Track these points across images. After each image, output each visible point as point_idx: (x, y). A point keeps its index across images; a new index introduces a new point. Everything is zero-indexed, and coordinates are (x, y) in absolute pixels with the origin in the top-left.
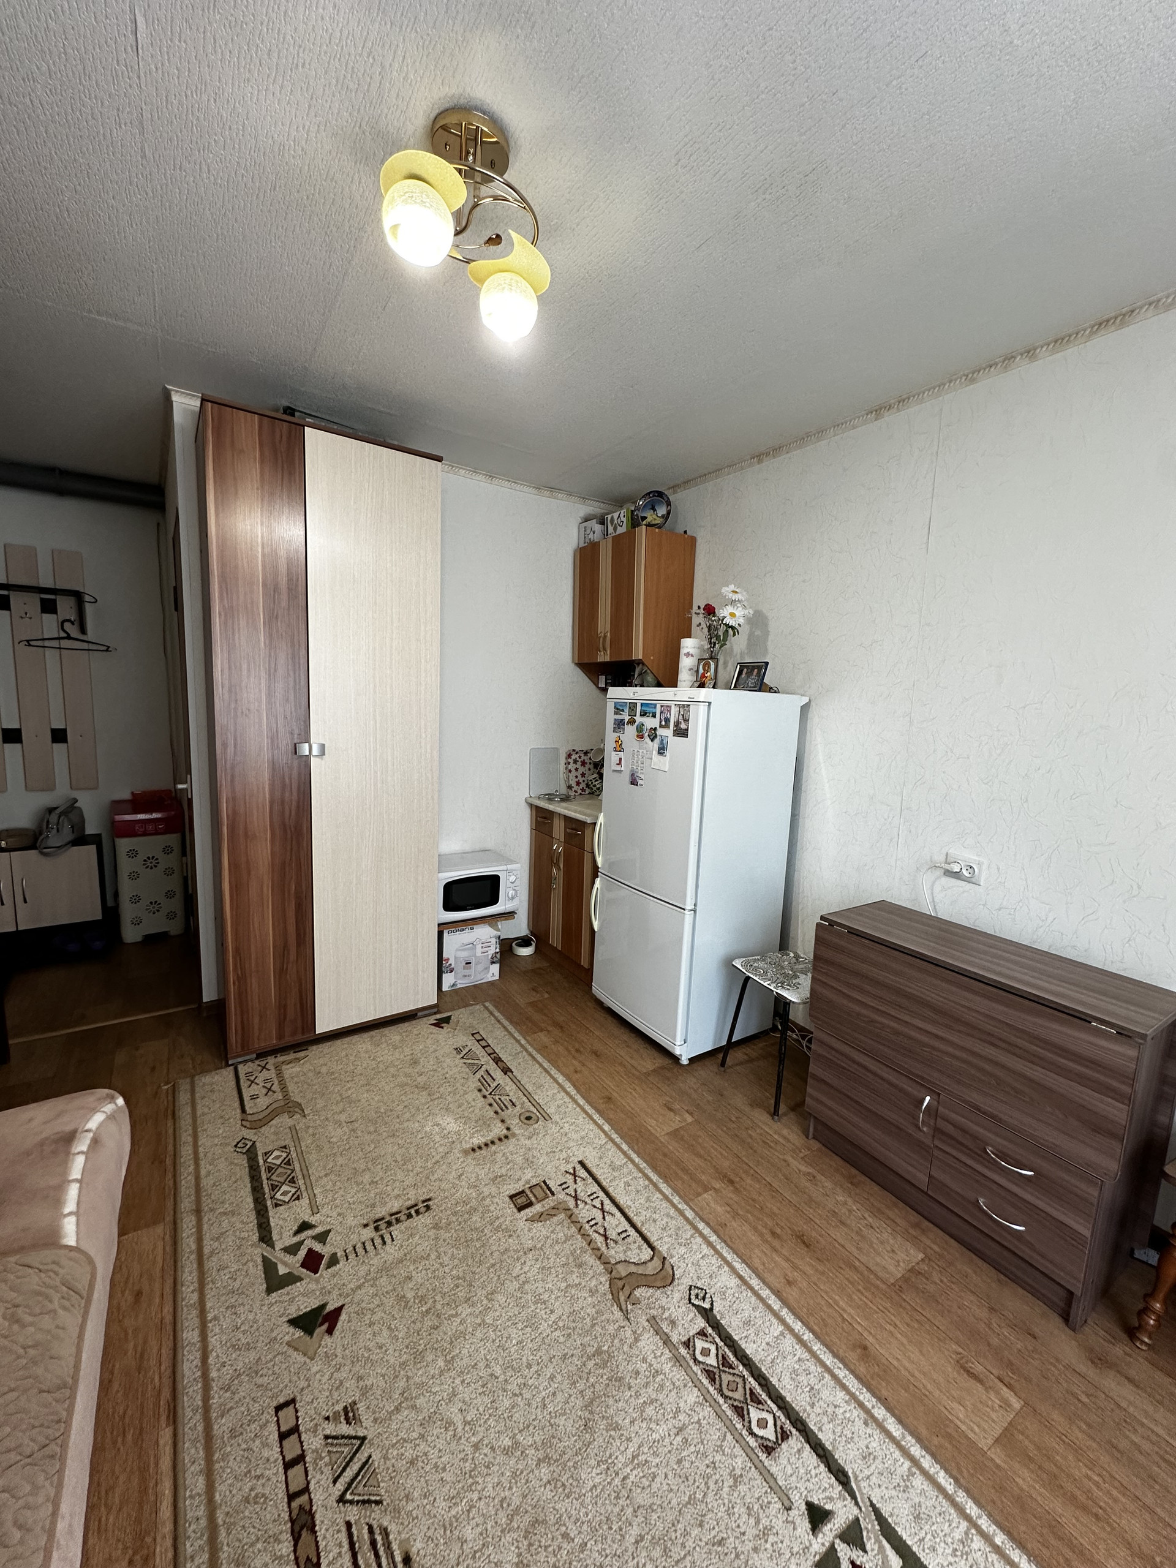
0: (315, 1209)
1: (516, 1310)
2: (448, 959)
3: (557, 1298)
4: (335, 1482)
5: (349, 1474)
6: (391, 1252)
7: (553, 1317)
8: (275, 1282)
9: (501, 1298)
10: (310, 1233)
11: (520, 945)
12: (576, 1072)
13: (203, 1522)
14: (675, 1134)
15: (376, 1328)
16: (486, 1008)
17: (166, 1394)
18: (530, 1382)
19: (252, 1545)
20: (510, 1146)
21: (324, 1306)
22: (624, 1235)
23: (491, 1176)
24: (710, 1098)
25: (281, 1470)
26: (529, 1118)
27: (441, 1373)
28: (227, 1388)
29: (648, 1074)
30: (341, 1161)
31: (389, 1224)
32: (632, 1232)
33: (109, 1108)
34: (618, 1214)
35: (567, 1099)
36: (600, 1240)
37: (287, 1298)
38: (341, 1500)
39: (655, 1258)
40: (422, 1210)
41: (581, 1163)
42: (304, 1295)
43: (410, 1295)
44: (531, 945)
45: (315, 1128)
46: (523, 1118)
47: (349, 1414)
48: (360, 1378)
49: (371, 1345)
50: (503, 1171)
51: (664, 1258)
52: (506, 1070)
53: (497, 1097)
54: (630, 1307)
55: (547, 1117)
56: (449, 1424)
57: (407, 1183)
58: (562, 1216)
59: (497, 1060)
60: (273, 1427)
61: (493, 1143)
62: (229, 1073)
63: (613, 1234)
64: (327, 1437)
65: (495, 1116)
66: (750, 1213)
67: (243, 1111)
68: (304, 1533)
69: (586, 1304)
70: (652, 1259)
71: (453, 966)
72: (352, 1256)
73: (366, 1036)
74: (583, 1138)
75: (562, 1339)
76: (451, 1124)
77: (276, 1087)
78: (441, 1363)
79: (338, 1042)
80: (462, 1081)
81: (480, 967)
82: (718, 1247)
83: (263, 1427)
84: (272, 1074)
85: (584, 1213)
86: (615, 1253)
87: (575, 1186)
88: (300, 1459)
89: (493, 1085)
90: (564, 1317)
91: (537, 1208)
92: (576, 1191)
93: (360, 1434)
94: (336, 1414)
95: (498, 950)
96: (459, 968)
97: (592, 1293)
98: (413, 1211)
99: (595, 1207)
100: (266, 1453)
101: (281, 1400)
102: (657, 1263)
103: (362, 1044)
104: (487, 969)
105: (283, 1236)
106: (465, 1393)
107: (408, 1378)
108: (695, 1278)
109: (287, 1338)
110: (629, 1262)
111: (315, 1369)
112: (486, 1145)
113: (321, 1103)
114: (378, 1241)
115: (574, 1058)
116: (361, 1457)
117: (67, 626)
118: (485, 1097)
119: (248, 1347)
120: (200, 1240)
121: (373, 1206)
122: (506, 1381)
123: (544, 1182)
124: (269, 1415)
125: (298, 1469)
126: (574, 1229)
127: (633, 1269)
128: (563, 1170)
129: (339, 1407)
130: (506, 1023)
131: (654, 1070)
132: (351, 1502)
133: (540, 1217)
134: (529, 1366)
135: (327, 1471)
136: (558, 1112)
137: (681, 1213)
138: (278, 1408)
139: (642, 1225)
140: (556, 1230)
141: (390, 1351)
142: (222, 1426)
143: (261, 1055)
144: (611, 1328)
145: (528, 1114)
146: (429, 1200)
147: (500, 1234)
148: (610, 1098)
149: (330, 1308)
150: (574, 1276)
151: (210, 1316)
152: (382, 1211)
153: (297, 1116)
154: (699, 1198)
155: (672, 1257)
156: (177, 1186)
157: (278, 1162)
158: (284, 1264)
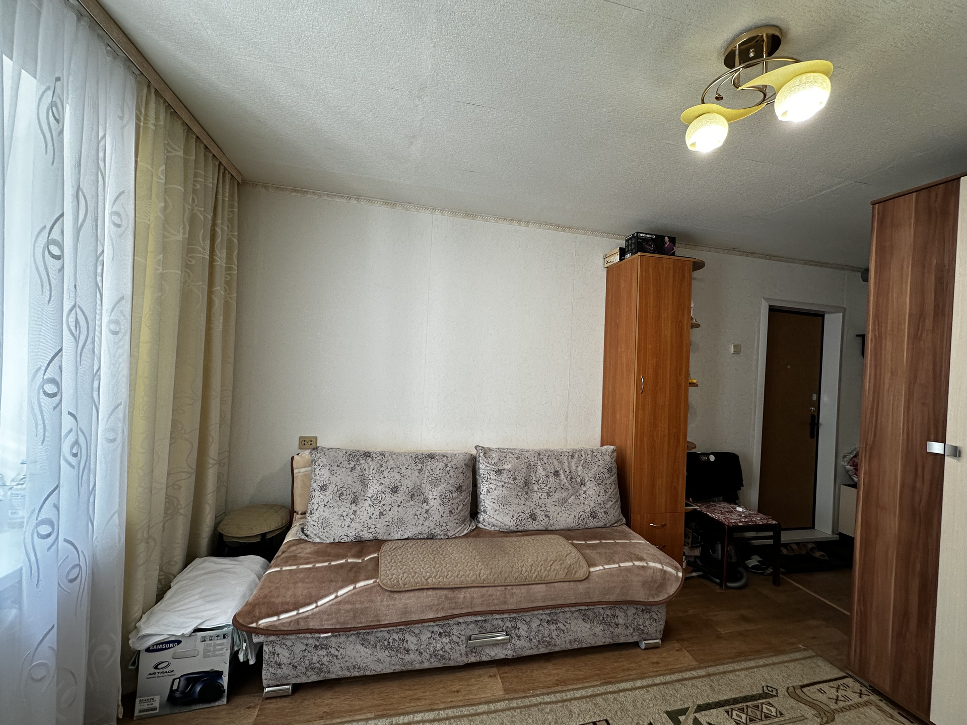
8: (674, 715)
17: (613, 680)
28: (615, 699)
33: (670, 570)
37: (663, 720)
60: (598, 719)
62: (837, 673)
67: (803, 687)
77: (841, 704)
83: (599, 715)
101: (610, 721)
109: (641, 722)
119: (635, 706)
120: (691, 678)
124: (604, 717)
138: (606, 720)
142: (600, 700)
143: (872, 689)
153: (818, 720)
156: (726, 664)
157: (765, 710)
158: (687, 719)
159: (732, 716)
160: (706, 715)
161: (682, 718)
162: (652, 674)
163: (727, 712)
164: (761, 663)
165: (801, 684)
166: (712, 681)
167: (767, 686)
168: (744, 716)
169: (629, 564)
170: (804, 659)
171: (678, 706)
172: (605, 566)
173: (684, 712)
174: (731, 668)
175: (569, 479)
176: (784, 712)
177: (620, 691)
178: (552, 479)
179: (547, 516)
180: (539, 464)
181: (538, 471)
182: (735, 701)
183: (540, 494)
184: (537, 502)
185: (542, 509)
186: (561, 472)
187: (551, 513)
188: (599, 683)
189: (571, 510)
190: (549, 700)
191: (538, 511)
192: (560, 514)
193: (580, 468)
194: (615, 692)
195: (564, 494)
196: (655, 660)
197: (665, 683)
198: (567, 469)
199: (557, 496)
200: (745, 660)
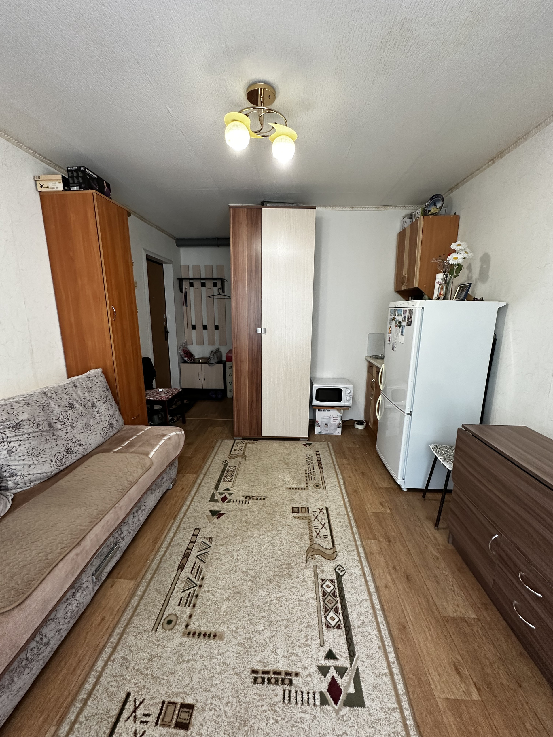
0: (233, 486)
1: (271, 539)
2: (318, 421)
3: (286, 543)
4: (198, 552)
5: (202, 552)
6: (246, 506)
7: (281, 547)
8: (213, 500)
9: (269, 534)
10: (228, 492)
11: (358, 424)
12: (349, 477)
13: (168, 543)
14: (376, 515)
15: (229, 523)
16: (328, 444)
17: (176, 513)
18: (262, 560)
19: (175, 553)
20: (304, 492)
21: (220, 511)
22: (326, 537)
23: (291, 498)
24: (405, 507)
25: (189, 542)
26: (317, 486)
27: (238, 543)
28: (188, 518)
29: (382, 488)
30: (248, 476)
31: (250, 499)
32: (330, 538)
33: (178, 432)
34: (328, 529)
35: (337, 485)
36: (315, 534)
37: (212, 505)
38: (197, 556)
39: (332, 550)
40: (262, 499)
41: (327, 508)
42: (217, 506)
43: (243, 520)
44: (363, 424)
45: (246, 464)
46: (315, 485)
47: (210, 539)
48: (218, 533)
49: (226, 527)
50: (296, 499)
51: (336, 551)
52: (321, 468)
53: (310, 475)
54: (310, 558)
55: (324, 488)
56: (232, 556)
57: (263, 490)
58: (306, 521)
59: (320, 463)
60: (192, 532)
61: (298, 489)
62: (233, 441)
63: (321, 534)
64: (202, 541)
65: (305, 481)
66: (389, 555)
67: (230, 453)
68: (185, 558)
69: (296, 549)
70: (330, 549)
71: (320, 424)
72: (235, 502)
73: (278, 442)
74: (334, 500)
75: (280, 554)
76: (288, 478)
77: (242, 449)
78: (240, 541)
79: (268, 441)
80: (302, 466)
81: (332, 428)
82: (362, 559)
83: (191, 531)
84: (243, 445)
85: (316, 523)
86: (317, 540)
87: (318, 514)
88: (194, 542)
89: (312, 471)
90: (285, 549)
91: (300, 515)
92: (318, 515)
93: (210, 545)
94: (208, 538)
95: (341, 422)
96: (323, 425)
97: (300, 547)
98: (259, 498)
99: (321, 523)
100: (188, 537)
101: (198, 527)
102: (332, 551)
103: (276, 444)
104: (336, 429)
106: (242, 552)
107: (229, 539)
108: (343, 563)
109: (207, 514)
110: (321, 546)
111: (209, 525)
112: (296, 489)
113: (252, 458)
114: (244, 502)
115: (352, 472)
116: (207, 550)
117: (219, 290)
118: (306, 474)
119: (198, 512)
120: (201, 482)
121: (249, 492)
122: (255, 555)
123: (308, 508)
124: (193, 529)
125: (192, 544)
126: (308, 526)
127: (321, 548)
128: (318, 507)
129: (209, 537)
130: (332, 451)
131: (386, 488)
132: (199, 558)
133: (299, 518)
134: (264, 555)
135: (198, 549)
136: (330, 488)
137: (355, 541)
138: (196, 529)
139: (336, 537)
140: (303, 524)
141: (229, 531)
142: (183, 526)
143: (244, 439)
144: (299, 561)
145: (318, 485)
146: (266, 497)
147: (281, 516)
148: (356, 491)
149: (221, 512)
150: (297, 540)
151: (194, 500)
152: (250, 494)
153: (244, 459)
154: (368, 540)
155: (339, 552)
156: (204, 466)
157: (231, 470)
158: (217, 497)
159: (226, 481)
160: (221, 489)
161: (216, 498)
162: (187, 495)
163: (224, 481)
164: (213, 456)
166: (208, 476)
167: (223, 462)
168: (229, 477)
169: (163, 441)
170: (221, 443)
171: (210, 495)
172: (154, 450)
173: (213, 495)
174: (208, 466)
176: (235, 465)
177: (185, 513)
178: (70, 412)
179: (80, 445)
180: (52, 402)
181: (54, 409)
182: (221, 475)
183: (65, 430)
184: (66, 437)
185: (74, 441)
186: (75, 403)
187: (82, 440)
188: (172, 521)
189: (95, 430)
190: (163, 552)
191: (71, 445)
192: (90, 438)
193: (87, 394)
194: (184, 516)
195: (85, 420)
196: (181, 489)
197: (196, 492)
198: (77, 399)
199: (79, 425)
200: (208, 459)
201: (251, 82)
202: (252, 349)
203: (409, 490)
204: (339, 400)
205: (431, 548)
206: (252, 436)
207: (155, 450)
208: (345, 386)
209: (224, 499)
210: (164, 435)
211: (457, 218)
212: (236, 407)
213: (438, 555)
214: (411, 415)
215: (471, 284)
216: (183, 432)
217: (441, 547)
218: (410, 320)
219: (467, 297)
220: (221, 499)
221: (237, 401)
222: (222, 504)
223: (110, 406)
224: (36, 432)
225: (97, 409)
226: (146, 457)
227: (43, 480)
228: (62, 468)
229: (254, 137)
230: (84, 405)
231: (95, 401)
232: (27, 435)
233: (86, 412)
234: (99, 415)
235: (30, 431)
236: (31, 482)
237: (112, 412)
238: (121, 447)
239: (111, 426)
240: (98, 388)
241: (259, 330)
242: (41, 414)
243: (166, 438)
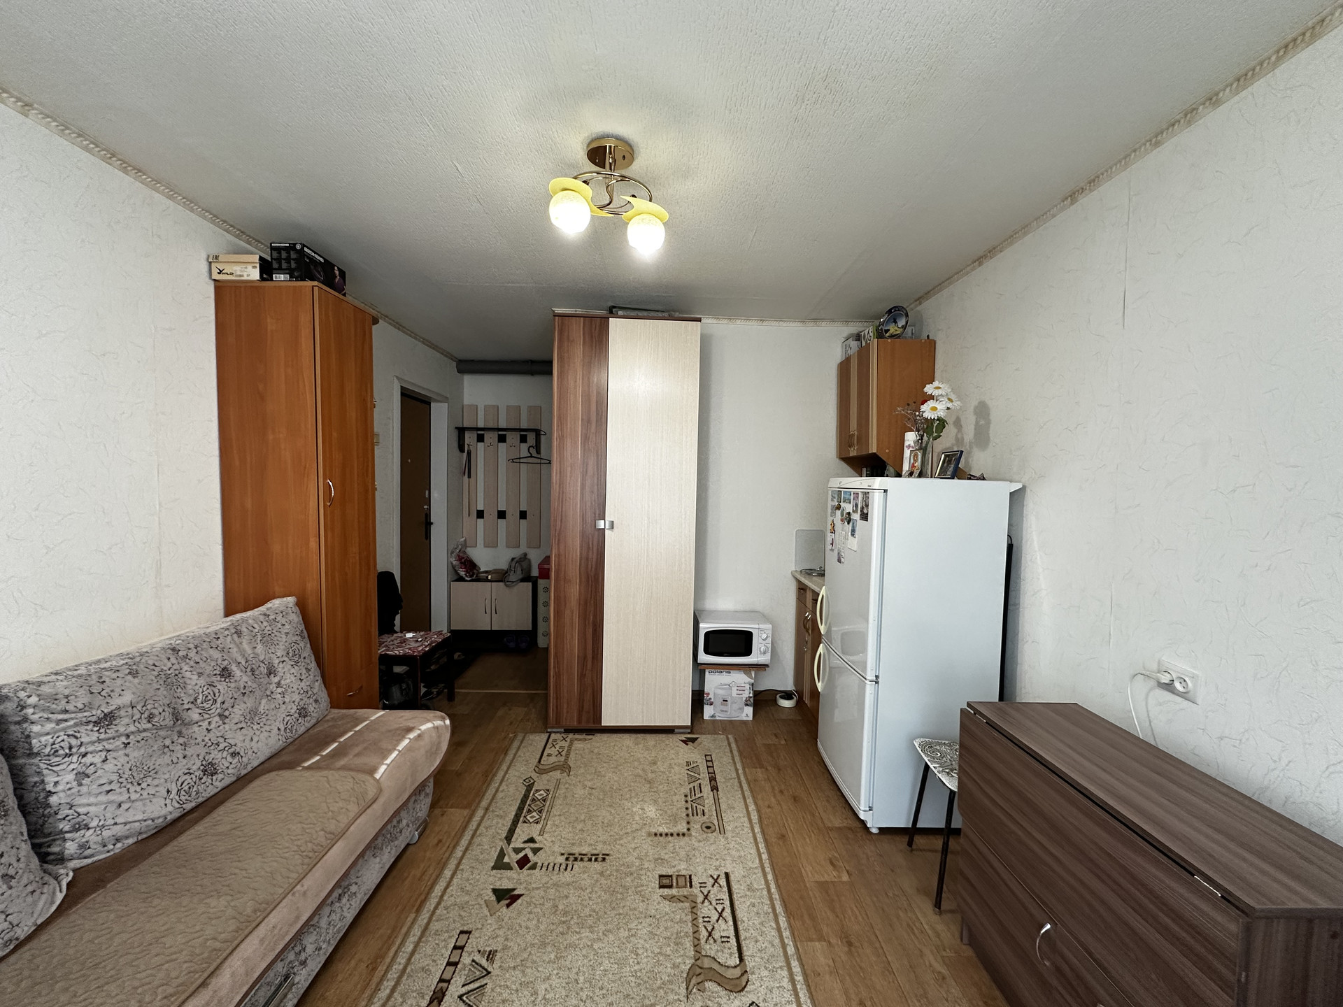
0: (542, 833)
1: (616, 949)
2: (709, 694)
3: (647, 957)
4: (463, 986)
5: (472, 986)
6: (567, 876)
7: (637, 967)
8: (500, 865)
9: (611, 937)
10: (532, 845)
11: (782, 697)
12: (769, 807)
13: (401, 967)
14: (823, 886)
15: (532, 916)
16: (728, 739)
17: (423, 897)
18: (595, 998)
19: (413, 992)
20: (683, 841)
21: (514, 890)
22: (725, 939)
23: (656, 856)
24: (878, 869)
25: (445, 964)
26: (708, 828)
27: (549, 962)
28: (446, 908)
29: (831, 829)
30: (572, 810)
31: (576, 859)
32: (733, 941)
33: (438, 723)
34: (731, 923)
35: (747, 824)
36: (704, 934)
37: (499, 876)
38: (460, 997)
39: (738, 968)
40: (599, 859)
41: (727, 875)
42: (509, 879)
43: (561, 907)
44: (793, 698)
45: (570, 785)
46: (704, 825)
47: (491, 956)
48: (507, 939)
49: (523, 924)
50: (667, 857)
51: (746, 971)
52: (714, 788)
53: (695, 805)
54: (694, 990)
55: (722, 831)
56: (535, 993)
57: (601, 839)
58: (687, 905)
59: (713, 779)
60: (454, 940)
61: (672, 835)
62: (545, 736)
63: (716, 935)
64: (473, 961)
65: (685, 817)
66: (850, 975)
67: (540, 761)
68: (436, 1001)
69: (666, 970)
70: (736, 967)
71: (712, 700)
72: (544, 869)
73: (634, 736)
74: (740, 857)
75: (633, 984)
76: (651, 811)
77: (564, 753)
78: (552, 956)
79: (615, 736)
80: (678, 785)
81: (736, 706)
82: (798, 987)
83: (450, 937)
84: (565, 744)
85: (706, 910)
86: (710, 949)
87: (710, 888)
88: (455, 964)
89: (698, 796)
90: (644, 971)
91: (674, 891)
92: (709, 892)
93: (489, 970)
94: (485, 951)
95: (751, 695)
96: (718, 702)
97: (675, 966)
98: (594, 858)
99: (716, 909)
100: (443, 951)
101: (465, 928)
102: (738, 972)
103: (628, 740)
104: (742, 709)
105: (517, 842)
106: (555, 982)
107: (530, 954)
108: (761, 999)
109: (486, 898)
110: (715, 960)
111: (489, 922)
112: (667, 835)
113: (582, 770)
114: (563, 867)
115: (775, 796)
116: (483, 981)
117: (531, 449)
118: (687, 802)
119: (468, 893)
120: (479, 825)
121: (573, 844)
122: (582, 989)
123: (690, 876)
124: (456, 933)
125: (452, 968)
126: (690, 917)
127: (716, 966)
128: (710, 873)
129: (488, 949)
130: (736, 753)
131: (840, 828)
132: (464, 1001)
133: (671, 898)
134: (601, 989)
135: (463, 978)
136: (733, 831)
137: (784, 946)
138: (462, 932)
139: (744, 940)
140: (680, 912)
141: (531, 934)
142: (435, 926)
143: (567, 731)
144: (671, 997)
145: (709, 825)
146: (608, 855)
147: (637, 897)
148: (783, 836)
149: (516, 892)
150: (669, 949)
151: (461, 867)
152: (576, 850)
153: (565, 774)
154: (809, 943)
155: (753, 973)
156: (486, 791)
157: (539, 798)
158: (509, 857)
159: (529, 821)
160: (517, 839)
161: (506, 860)
162: (447, 855)
163: (525, 822)
164: (505, 768)
165: (537, 760)
166: (493, 811)
167: (524, 780)
168: (534, 814)
169: (406, 742)
170: (522, 742)
171: (495, 854)
172: (385, 762)
173: (502, 854)
174: (494, 790)
175: (250, 674)
176: (548, 788)
177: (442, 896)
178: (222, 686)
179: (234, 755)
180: (186, 668)
181: (188, 682)
182: (520, 809)
183: (205, 724)
184: (207, 739)
185: (222, 746)
186: (234, 667)
187: (239, 745)
188: (413, 916)
189: (269, 722)
191: (215, 755)
192: (255, 739)
193: (260, 648)
194: (439, 904)
195: (250, 702)
196: (435, 841)
197: (467, 849)
198: (240, 659)
199: (237, 713)
200: (495, 775)
201: (594, 136)
202: (587, 559)
203: (883, 831)
204: (747, 651)
205: (930, 957)
206: (584, 725)
207: (388, 761)
208: (757, 626)
209: (523, 863)
210: (410, 730)
211: (931, 345)
212: (554, 667)
213: (944, 971)
214: (877, 683)
215: (962, 452)
216: (448, 722)
217: (948, 953)
218: (865, 511)
219: (958, 474)
220: (517, 862)
221: (556, 654)
222: (519, 874)
223: (304, 671)
224: (145, 730)
225: (276, 680)
226: (368, 777)
227: (145, 836)
228: (188, 806)
229: (598, 213)
230: (253, 671)
231: (276, 661)
232: (123, 739)
233: (254, 685)
234: (279, 690)
235: (132, 728)
236: (118, 840)
237: (308, 684)
238: (318, 758)
239: (303, 713)
240: (284, 636)
241: (601, 524)
242: (159, 693)
243: (412, 735)
